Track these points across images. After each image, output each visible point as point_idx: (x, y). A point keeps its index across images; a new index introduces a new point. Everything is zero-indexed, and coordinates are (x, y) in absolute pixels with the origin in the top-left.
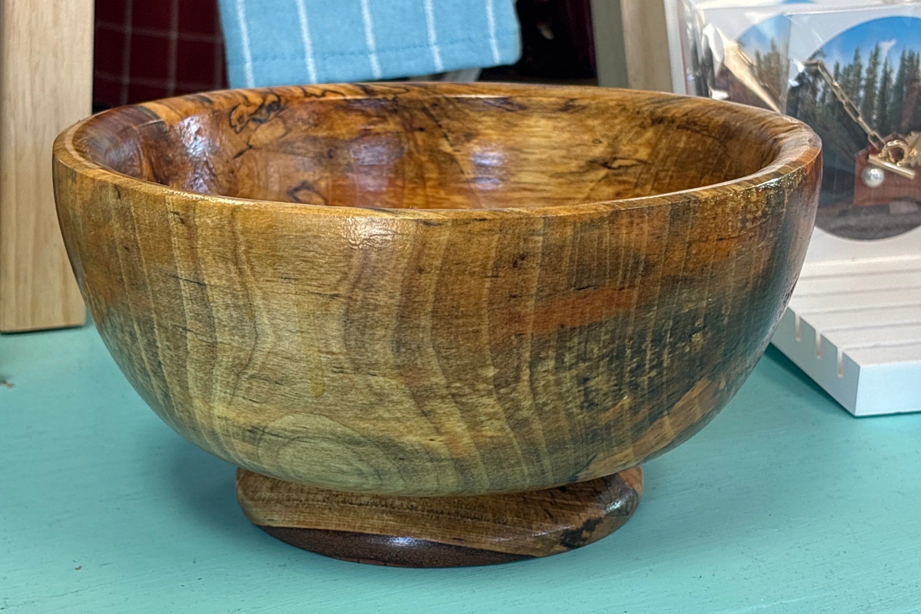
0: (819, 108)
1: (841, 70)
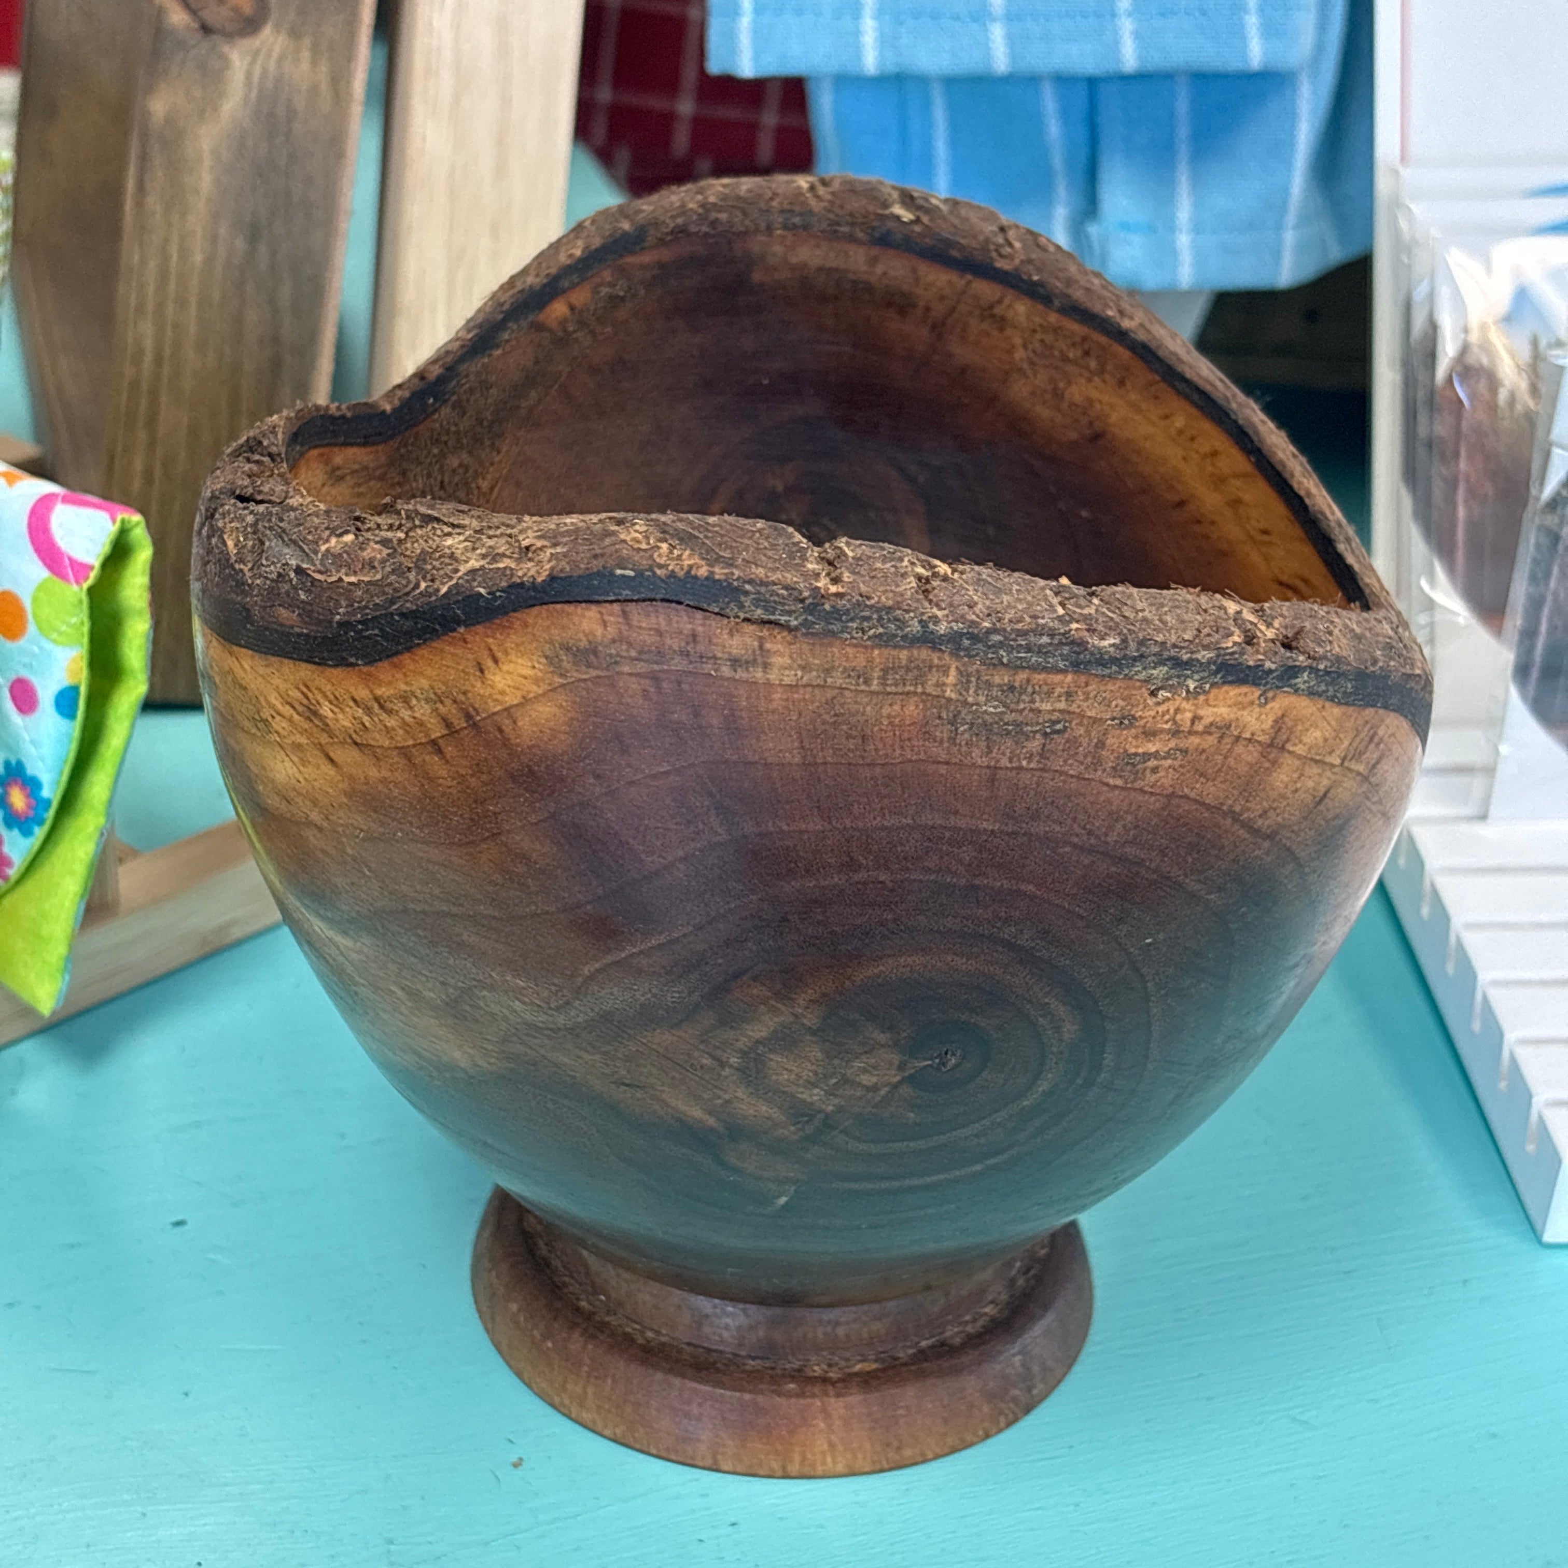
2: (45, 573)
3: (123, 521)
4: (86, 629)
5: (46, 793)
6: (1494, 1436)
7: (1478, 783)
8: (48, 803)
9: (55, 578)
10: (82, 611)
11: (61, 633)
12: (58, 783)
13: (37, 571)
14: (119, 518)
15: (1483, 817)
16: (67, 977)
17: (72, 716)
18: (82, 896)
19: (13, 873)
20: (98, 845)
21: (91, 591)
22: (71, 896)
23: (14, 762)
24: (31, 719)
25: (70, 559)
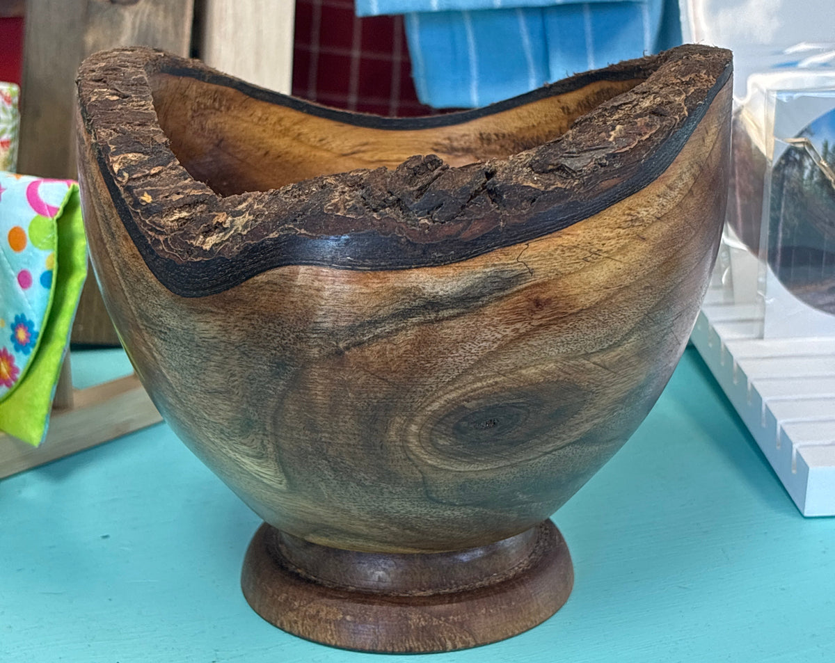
0: (806, 185)
1: (830, 148)
2: (35, 214)
3: (74, 186)
4: (56, 241)
5: (36, 329)
6: (783, 589)
7: (757, 326)
8: (37, 334)
9: (40, 216)
10: (54, 231)
11: (43, 243)
12: (42, 322)
13: (32, 214)
14: (72, 185)
15: (761, 337)
16: (47, 426)
17: (49, 286)
18: (55, 383)
19: (19, 376)
20: (62, 356)
21: (58, 220)
22: (49, 383)
23: (20, 315)
24: (28, 291)
25: (48, 206)
